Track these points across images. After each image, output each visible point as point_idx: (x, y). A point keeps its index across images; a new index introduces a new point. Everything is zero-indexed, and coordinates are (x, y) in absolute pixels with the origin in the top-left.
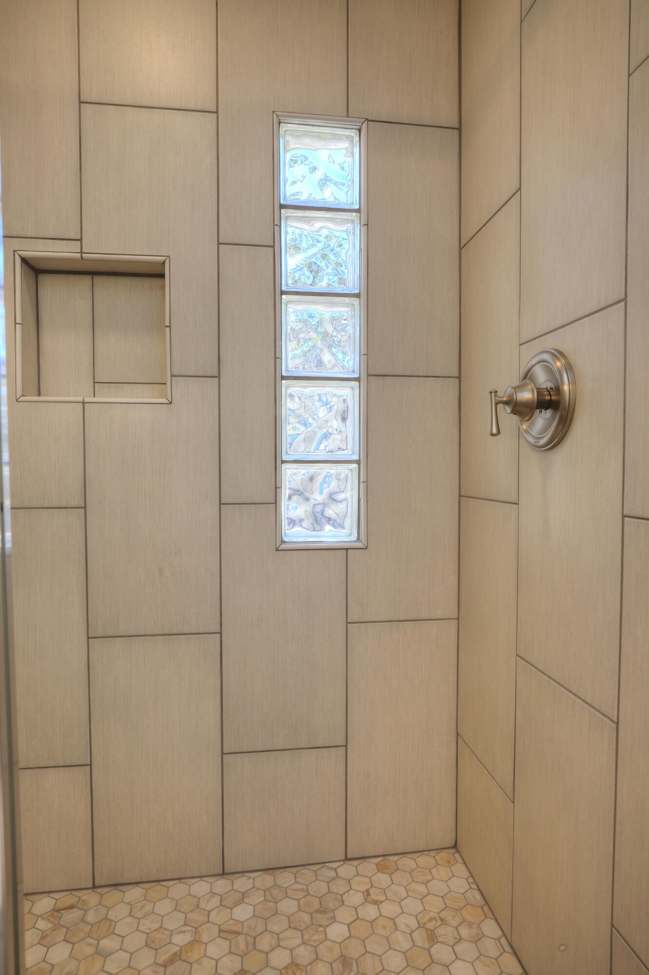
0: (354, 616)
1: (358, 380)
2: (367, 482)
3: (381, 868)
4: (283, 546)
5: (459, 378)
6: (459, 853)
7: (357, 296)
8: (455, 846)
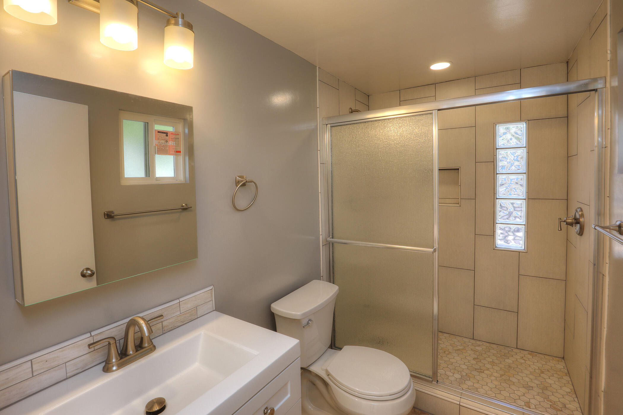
0: (522, 272)
1: (525, 199)
2: (527, 232)
3: (529, 354)
4: (496, 249)
5: (567, 200)
6: (564, 360)
7: (525, 173)
8: (563, 358)
